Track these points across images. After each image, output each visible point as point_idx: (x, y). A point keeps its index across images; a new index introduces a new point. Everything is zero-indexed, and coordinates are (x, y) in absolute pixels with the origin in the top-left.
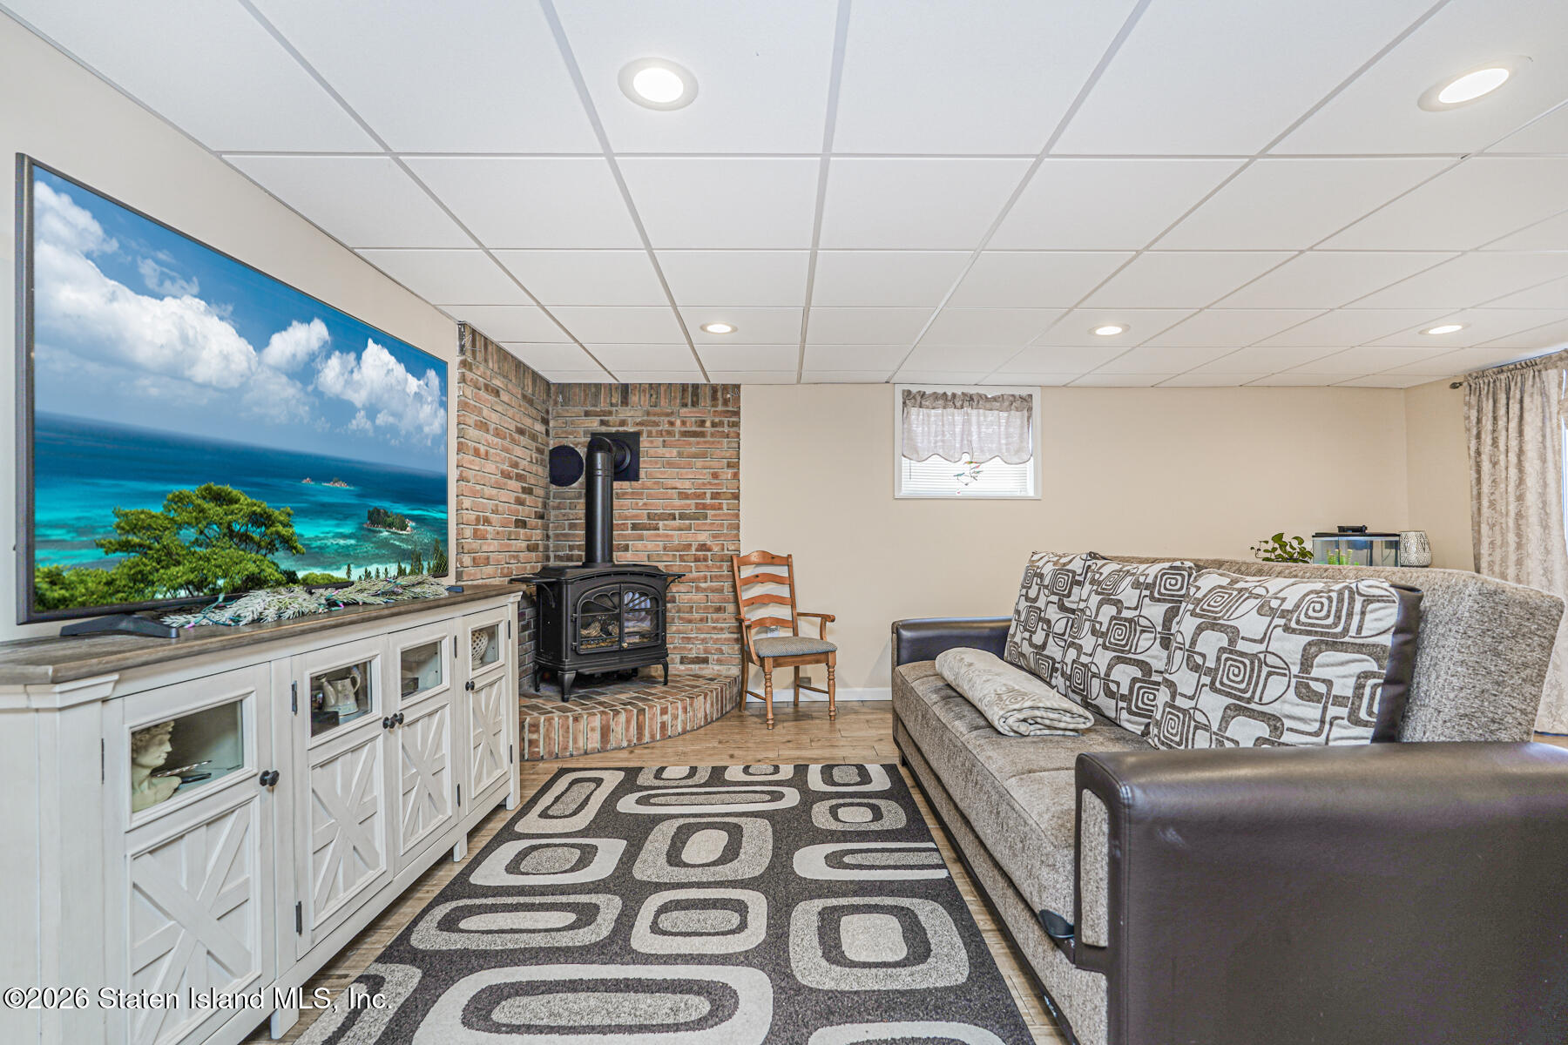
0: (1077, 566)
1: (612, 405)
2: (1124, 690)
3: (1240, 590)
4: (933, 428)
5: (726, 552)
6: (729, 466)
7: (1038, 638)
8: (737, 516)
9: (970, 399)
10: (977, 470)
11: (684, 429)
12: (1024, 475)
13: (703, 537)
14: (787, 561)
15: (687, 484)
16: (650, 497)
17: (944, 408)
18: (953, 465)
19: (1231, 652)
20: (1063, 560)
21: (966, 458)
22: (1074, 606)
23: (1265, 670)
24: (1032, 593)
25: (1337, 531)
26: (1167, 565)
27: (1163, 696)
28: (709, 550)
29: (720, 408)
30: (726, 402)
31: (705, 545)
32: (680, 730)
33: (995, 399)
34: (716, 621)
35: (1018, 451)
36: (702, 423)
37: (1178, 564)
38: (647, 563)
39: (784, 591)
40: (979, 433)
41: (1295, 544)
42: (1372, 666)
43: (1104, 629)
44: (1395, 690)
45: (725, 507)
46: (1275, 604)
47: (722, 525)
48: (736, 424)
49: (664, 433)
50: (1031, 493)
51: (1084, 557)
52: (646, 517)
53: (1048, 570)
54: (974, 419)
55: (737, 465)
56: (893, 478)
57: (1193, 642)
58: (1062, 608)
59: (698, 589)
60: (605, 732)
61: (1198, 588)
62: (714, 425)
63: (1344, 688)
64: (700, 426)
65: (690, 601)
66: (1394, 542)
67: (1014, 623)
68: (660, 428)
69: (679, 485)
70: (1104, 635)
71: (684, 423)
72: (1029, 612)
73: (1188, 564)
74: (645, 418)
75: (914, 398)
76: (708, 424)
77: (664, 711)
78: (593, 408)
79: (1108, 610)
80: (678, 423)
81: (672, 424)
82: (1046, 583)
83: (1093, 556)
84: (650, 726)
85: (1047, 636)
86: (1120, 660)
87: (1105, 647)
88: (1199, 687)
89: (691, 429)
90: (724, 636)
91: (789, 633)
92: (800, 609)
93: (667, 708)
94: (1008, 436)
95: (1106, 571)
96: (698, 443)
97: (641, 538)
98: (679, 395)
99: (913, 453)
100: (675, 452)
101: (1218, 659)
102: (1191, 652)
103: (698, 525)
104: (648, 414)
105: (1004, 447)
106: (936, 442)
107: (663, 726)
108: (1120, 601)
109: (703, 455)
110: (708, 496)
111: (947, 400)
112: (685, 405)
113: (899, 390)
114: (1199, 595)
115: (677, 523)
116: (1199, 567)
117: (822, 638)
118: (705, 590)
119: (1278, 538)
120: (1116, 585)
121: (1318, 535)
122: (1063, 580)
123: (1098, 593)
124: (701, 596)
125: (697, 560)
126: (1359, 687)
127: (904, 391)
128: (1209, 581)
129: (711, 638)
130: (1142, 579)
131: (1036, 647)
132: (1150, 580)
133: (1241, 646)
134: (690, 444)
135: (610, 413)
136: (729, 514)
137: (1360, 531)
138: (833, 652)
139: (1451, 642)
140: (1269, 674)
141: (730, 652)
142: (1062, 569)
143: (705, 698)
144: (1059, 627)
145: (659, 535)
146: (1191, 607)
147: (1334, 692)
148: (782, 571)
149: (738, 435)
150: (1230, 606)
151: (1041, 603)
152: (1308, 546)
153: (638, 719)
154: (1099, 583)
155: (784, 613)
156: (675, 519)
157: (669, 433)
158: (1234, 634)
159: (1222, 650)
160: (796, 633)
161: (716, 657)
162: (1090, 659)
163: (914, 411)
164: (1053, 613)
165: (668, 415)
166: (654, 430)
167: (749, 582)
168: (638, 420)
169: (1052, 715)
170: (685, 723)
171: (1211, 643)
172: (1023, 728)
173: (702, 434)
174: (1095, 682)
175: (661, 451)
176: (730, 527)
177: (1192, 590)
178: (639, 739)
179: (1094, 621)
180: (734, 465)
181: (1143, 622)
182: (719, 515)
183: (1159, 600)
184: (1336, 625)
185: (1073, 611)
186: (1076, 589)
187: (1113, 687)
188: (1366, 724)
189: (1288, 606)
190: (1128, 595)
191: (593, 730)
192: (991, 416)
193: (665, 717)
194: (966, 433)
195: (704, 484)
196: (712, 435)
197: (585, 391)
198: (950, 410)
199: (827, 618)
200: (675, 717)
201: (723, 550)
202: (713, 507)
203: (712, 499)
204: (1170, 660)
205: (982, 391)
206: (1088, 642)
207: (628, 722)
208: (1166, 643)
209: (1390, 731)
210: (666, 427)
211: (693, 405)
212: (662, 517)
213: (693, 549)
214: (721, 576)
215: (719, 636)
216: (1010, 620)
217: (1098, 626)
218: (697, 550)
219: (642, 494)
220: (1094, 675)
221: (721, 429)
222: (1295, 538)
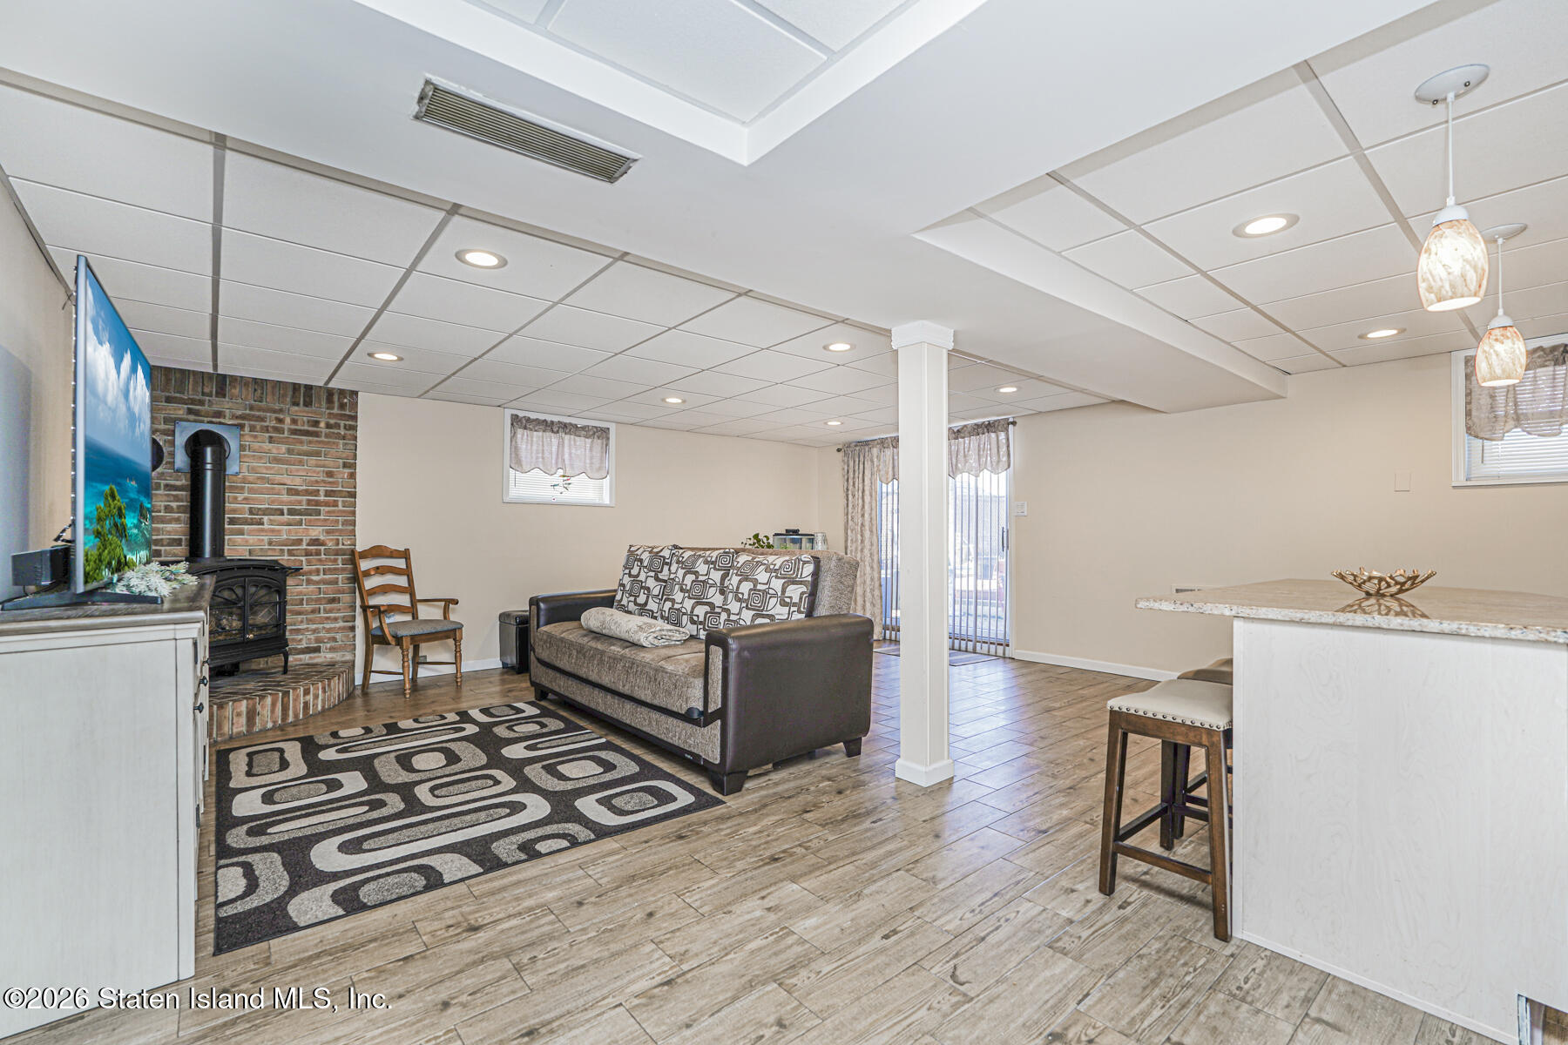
0: (666, 553)
1: (203, 394)
2: (701, 619)
3: (757, 562)
4: (535, 447)
5: (341, 546)
6: (345, 465)
7: (641, 599)
8: (354, 513)
9: (565, 428)
10: (569, 482)
11: (293, 427)
12: (601, 488)
13: (317, 532)
14: (406, 555)
15: (298, 481)
16: (251, 491)
17: (544, 431)
18: (549, 477)
19: (755, 590)
20: (655, 550)
21: (561, 472)
22: (666, 578)
23: (768, 596)
24: (635, 571)
25: (784, 532)
26: (722, 551)
27: (724, 616)
28: (323, 544)
29: (336, 411)
30: (342, 406)
31: (318, 539)
32: (320, 708)
33: (583, 428)
34: (331, 611)
35: (600, 469)
36: (316, 423)
37: (727, 550)
38: (248, 557)
39: (402, 581)
40: (570, 454)
41: (765, 540)
42: (805, 589)
43: (688, 588)
44: (811, 598)
45: (340, 504)
46: (772, 567)
47: (337, 521)
48: (354, 428)
49: (270, 429)
50: (607, 501)
51: (670, 548)
52: (248, 511)
53: (646, 556)
54: (566, 442)
55: (353, 466)
56: (503, 484)
57: (738, 588)
58: (657, 579)
59: (309, 582)
60: (252, 715)
61: (738, 562)
62: (328, 426)
63: (796, 600)
64: (313, 426)
65: (300, 593)
66: (812, 540)
67: (620, 593)
68: (265, 424)
69: (289, 482)
70: (688, 591)
71: (294, 421)
72: (632, 584)
73: (732, 550)
74: (248, 412)
75: (520, 421)
76: (322, 425)
77: (307, 692)
78: (178, 395)
79: (690, 578)
80: (288, 420)
81: (280, 421)
82: (645, 564)
83: (676, 547)
84: (294, 707)
85: (648, 597)
86: (698, 603)
87: (689, 598)
88: (741, 609)
89: (302, 428)
90: (337, 625)
91: (408, 618)
92: (418, 597)
93: (309, 689)
94: (591, 458)
95: (686, 555)
96: (310, 442)
97: (241, 532)
98: (290, 393)
99: (517, 463)
100: (283, 448)
101: (749, 595)
102: (737, 592)
103: (310, 520)
104: (251, 408)
105: (588, 465)
106: (537, 458)
107: (306, 704)
108: (697, 572)
109: (318, 454)
110: (322, 493)
111: (548, 426)
112: (296, 404)
113: (508, 413)
114: (739, 565)
115: (286, 517)
116: (737, 552)
117: (445, 618)
118: (317, 583)
119: (756, 536)
120: (694, 563)
121: (776, 535)
122: (657, 562)
123: (682, 568)
124: (312, 587)
125: (308, 553)
126: (801, 598)
127: (512, 415)
128: (743, 558)
129: (324, 628)
130: (709, 559)
131: (639, 605)
132: (713, 559)
133: (759, 587)
134: (301, 442)
135: (201, 403)
136: (344, 511)
137: (796, 532)
138: (460, 629)
139: (828, 579)
140: (770, 597)
141: (344, 639)
142: (655, 554)
143: (339, 679)
144: (656, 592)
145: (263, 530)
146: (735, 571)
147: (793, 601)
148: (401, 563)
149: (355, 438)
150: (753, 569)
151: (642, 577)
152: (771, 541)
153: (282, 701)
154: (683, 563)
155: (404, 600)
156: (283, 515)
157: (277, 430)
158: (756, 582)
159: (751, 590)
160: (415, 616)
161: (328, 645)
162: (681, 606)
163: (520, 432)
164: (651, 583)
165: (275, 411)
166: (258, 425)
167: (367, 574)
168: (240, 413)
169: (670, 634)
170: (323, 701)
171: (746, 587)
172: (656, 642)
173: (316, 434)
174: (685, 617)
175: (267, 446)
176: (345, 523)
177: (735, 564)
178: (283, 719)
179: (682, 585)
180: (351, 465)
181: (710, 582)
182: (334, 512)
183: (719, 570)
184: (794, 573)
185: (665, 581)
186: (666, 568)
187: (695, 618)
188: (802, 613)
189: (777, 567)
190: (702, 568)
191: (239, 715)
192: (580, 441)
193: (307, 698)
194: (560, 453)
195: (317, 482)
196: (327, 436)
197: (166, 375)
198: (548, 434)
199: (450, 602)
200: (316, 697)
201: (338, 544)
202: (327, 504)
203: (326, 496)
204: (726, 599)
205: (574, 421)
206: (678, 596)
207: (274, 704)
208: (722, 592)
209: (809, 614)
210: (274, 423)
211: (306, 405)
212: (266, 512)
213: (304, 543)
214: (335, 569)
215: (332, 626)
216: (615, 591)
217: (684, 587)
218: (308, 545)
219: (243, 488)
220: (684, 614)
221: (336, 431)
222: (766, 536)
